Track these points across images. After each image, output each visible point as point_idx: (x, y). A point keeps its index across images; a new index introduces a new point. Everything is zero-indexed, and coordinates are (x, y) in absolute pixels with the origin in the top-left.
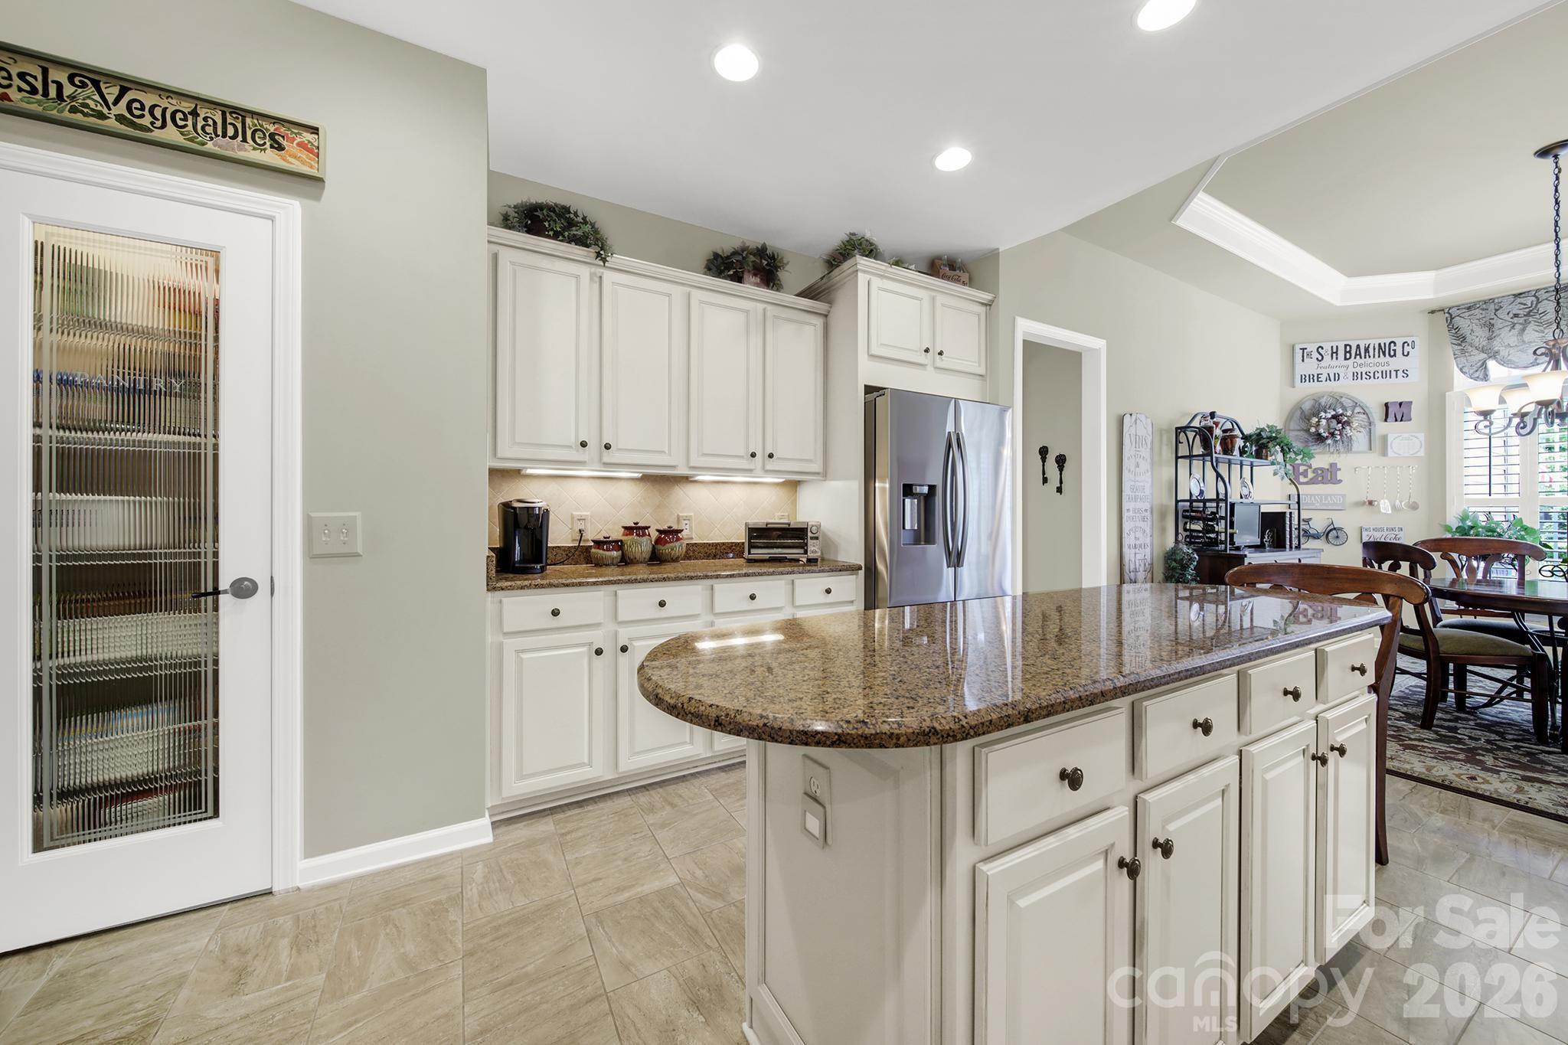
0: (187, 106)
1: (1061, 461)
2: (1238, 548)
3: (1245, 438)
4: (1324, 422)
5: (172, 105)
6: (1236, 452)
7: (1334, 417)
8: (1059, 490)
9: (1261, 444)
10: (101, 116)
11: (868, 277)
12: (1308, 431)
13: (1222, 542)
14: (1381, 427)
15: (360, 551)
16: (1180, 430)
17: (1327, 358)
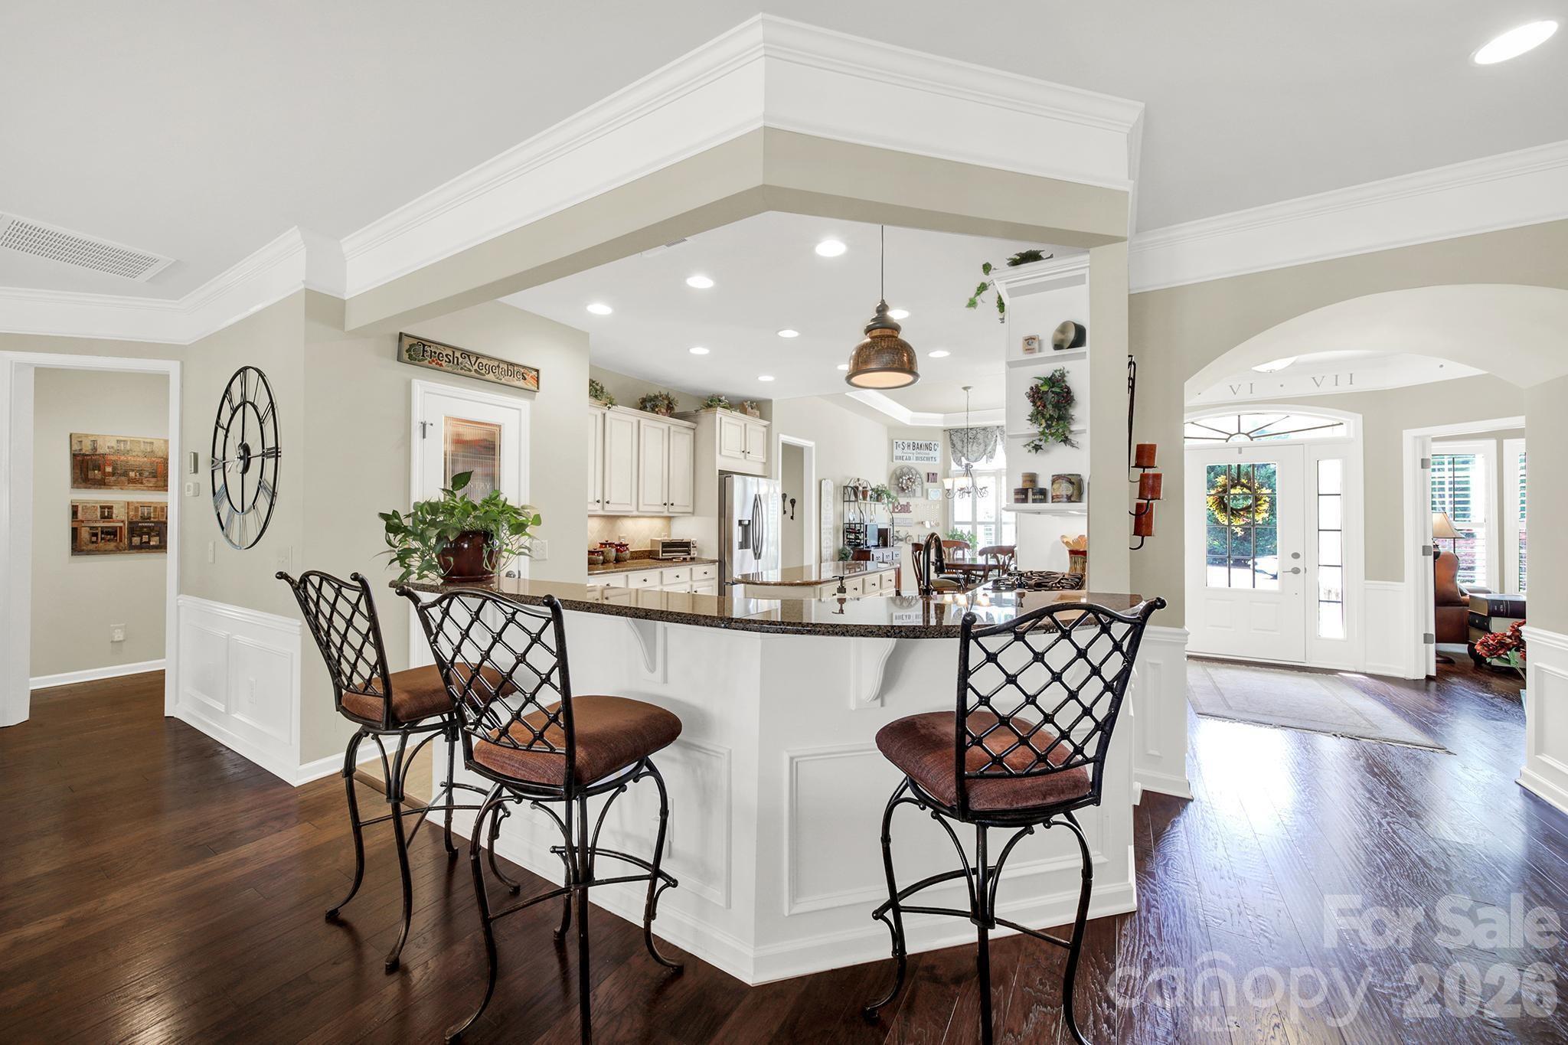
0: (496, 364)
1: (793, 502)
2: (868, 547)
3: (872, 490)
4: (904, 481)
5: (491, 363)
6: (868, 498)
7: (909, 479)
8: (792, 518)
9: (879, 495)
10: (470, 370)
11: (721, 416)
12: (898, 485)
13: (863, 544)
14: (927, 485)
15: (547, 558)
16: (846, 487)
17: (906, 448)
